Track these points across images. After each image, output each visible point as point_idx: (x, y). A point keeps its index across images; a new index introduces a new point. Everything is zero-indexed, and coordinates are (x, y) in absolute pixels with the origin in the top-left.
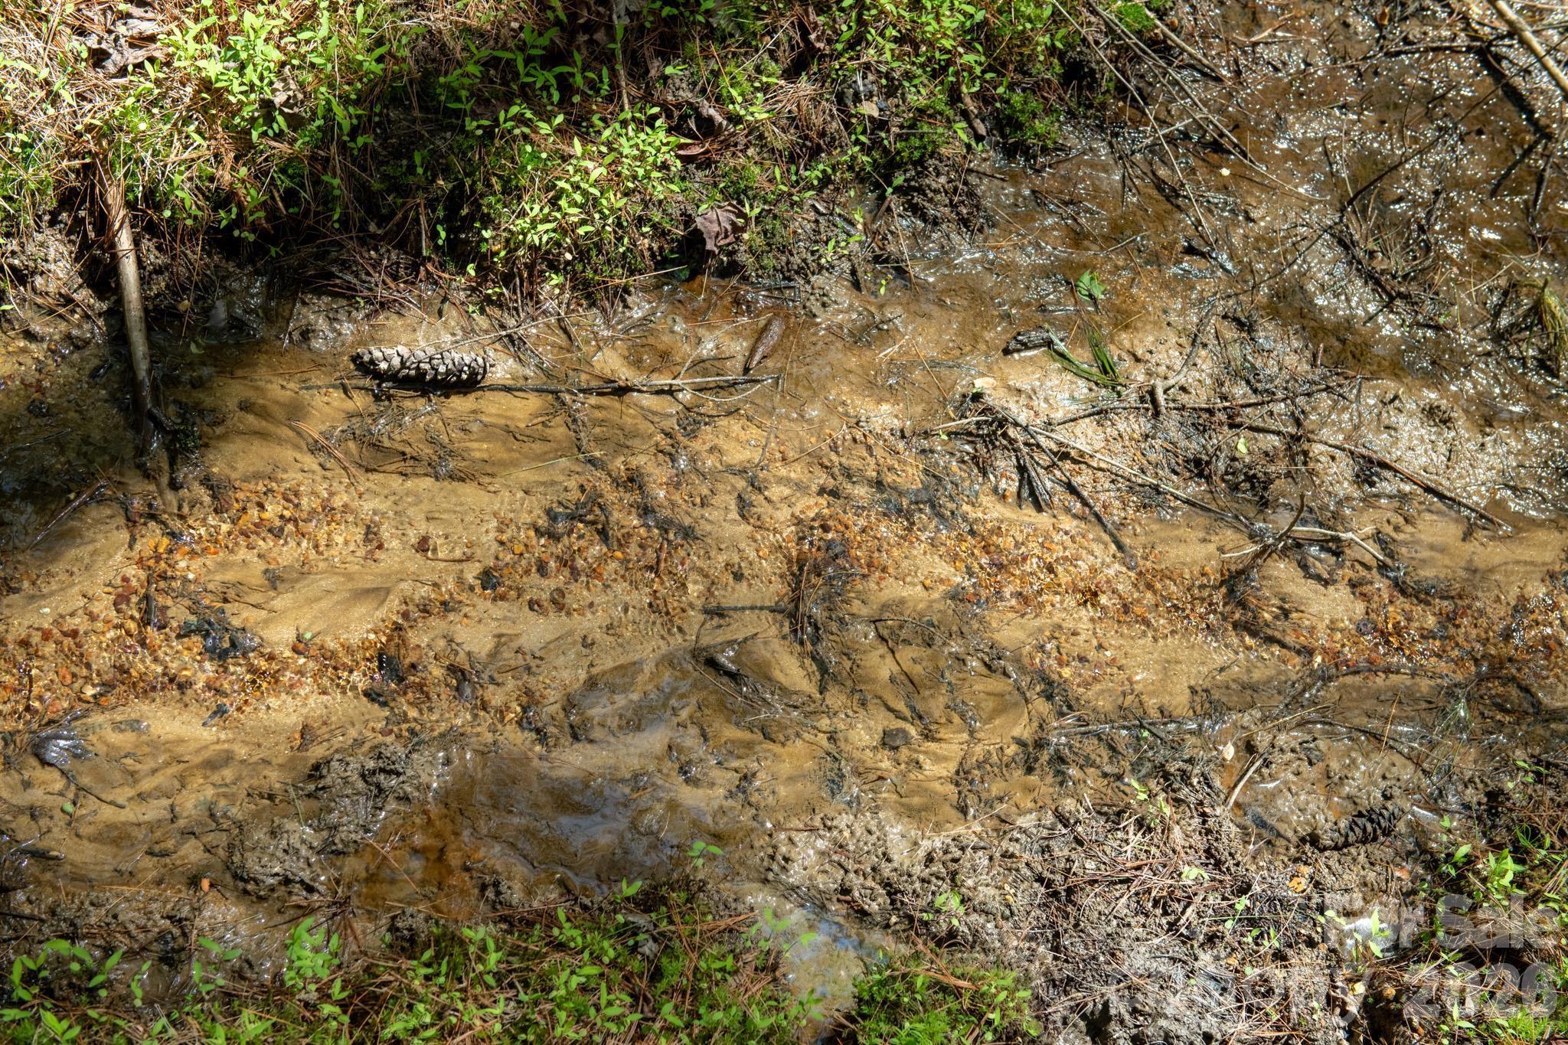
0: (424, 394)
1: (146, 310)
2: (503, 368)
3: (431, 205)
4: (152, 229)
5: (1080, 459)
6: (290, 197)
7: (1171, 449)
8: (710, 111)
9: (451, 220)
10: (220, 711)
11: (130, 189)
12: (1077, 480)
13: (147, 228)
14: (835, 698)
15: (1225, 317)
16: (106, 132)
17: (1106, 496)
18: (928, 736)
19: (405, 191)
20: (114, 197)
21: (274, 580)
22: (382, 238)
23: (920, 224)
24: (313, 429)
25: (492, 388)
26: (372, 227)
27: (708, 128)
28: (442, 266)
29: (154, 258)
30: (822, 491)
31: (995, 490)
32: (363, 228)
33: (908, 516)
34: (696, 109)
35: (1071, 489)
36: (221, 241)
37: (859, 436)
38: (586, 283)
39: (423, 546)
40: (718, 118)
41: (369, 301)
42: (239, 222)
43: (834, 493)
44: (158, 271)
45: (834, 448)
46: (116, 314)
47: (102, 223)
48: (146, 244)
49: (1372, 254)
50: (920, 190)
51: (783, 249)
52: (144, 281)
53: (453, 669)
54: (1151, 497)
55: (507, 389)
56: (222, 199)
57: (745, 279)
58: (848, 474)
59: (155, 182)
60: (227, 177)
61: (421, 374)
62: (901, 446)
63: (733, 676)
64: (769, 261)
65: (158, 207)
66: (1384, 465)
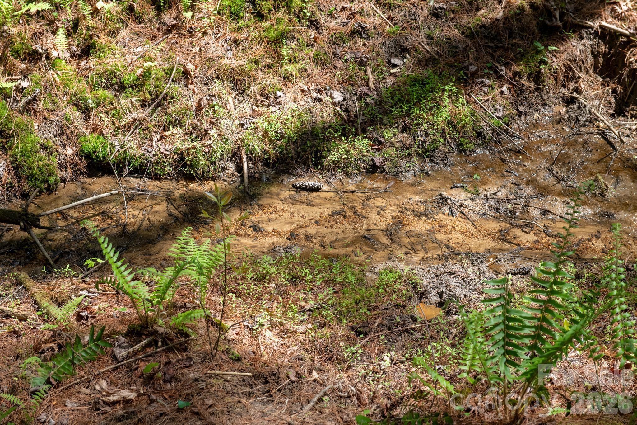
0: (307, 192)
1: (249, 176)
2: (325, 187)
3: (311, 154)
4: (251, 160)
5: (466, 207)
6: (281, 153)
7: (490, 206)
8: (381, 139)
9: (316, 157)
10: (256, 239)
11: (247, 151)
12: (464, 211)
13: (249, 159)
14: (394, 245)
15: (512, 183)
16: (243, 140)
17: (471, 214)
18: (415, 253)
19: (306, 151)
20: (243, 153)
21: (270, 220)
22: (300, 162)
23: (433, 164)
24: (282, 197)
25: (323, 191)
26: (299, 160)
27: (380, 143)
28: (314, 169)
29: (251, 165)
30: (399, 212)
31: (443, 213)
32: (297, 159)
33: (419, 216)
34: (378, 139)
35: (462, 213)
36: (266, 163)
37: (409, 201)
38: (347, 173)
39: (303, 217)
40: (383, 141)
41: (297, 175)
42: (269, 158)
43: (402, 212)
44: (252, 168)
45: (403, 204)
46: (242, 176)
47: (241, 158)
48: (249, 162)
49: (557, 173)
50: (433, 156)
51: (396, 167)
52: (248, 170)
53: (306, 236)
54: (483, 215)
55: (326, 192)
56: (265, 152)
57: (386, 173)
58: (406, 209)
59: (252, 149)
60: (267, 148)
61: (306, 186)
62: (420, 204)
63: (369, 239)
64: (393, 169)
65: (252, 154)
66: (549, 212)
